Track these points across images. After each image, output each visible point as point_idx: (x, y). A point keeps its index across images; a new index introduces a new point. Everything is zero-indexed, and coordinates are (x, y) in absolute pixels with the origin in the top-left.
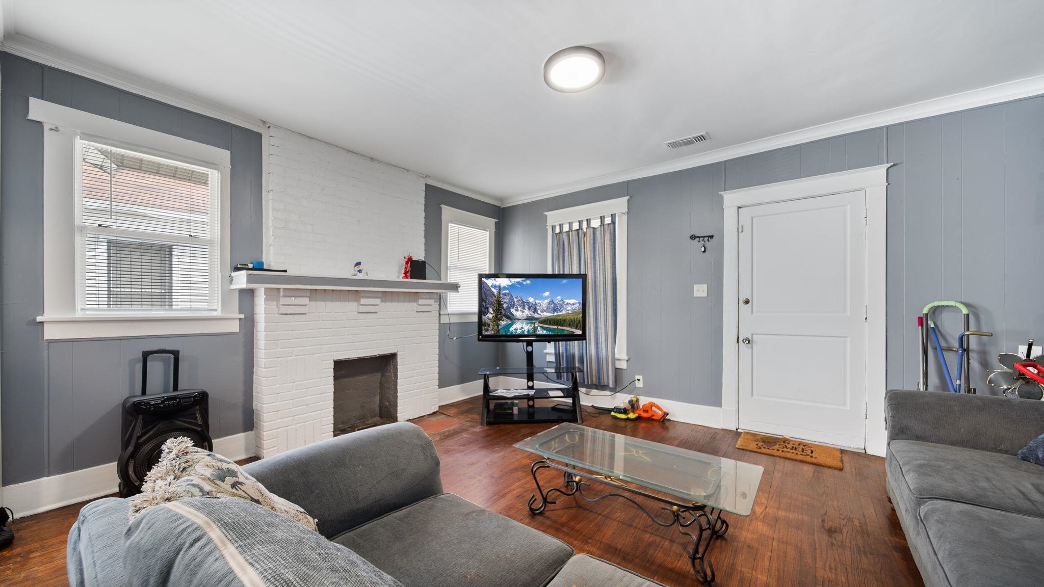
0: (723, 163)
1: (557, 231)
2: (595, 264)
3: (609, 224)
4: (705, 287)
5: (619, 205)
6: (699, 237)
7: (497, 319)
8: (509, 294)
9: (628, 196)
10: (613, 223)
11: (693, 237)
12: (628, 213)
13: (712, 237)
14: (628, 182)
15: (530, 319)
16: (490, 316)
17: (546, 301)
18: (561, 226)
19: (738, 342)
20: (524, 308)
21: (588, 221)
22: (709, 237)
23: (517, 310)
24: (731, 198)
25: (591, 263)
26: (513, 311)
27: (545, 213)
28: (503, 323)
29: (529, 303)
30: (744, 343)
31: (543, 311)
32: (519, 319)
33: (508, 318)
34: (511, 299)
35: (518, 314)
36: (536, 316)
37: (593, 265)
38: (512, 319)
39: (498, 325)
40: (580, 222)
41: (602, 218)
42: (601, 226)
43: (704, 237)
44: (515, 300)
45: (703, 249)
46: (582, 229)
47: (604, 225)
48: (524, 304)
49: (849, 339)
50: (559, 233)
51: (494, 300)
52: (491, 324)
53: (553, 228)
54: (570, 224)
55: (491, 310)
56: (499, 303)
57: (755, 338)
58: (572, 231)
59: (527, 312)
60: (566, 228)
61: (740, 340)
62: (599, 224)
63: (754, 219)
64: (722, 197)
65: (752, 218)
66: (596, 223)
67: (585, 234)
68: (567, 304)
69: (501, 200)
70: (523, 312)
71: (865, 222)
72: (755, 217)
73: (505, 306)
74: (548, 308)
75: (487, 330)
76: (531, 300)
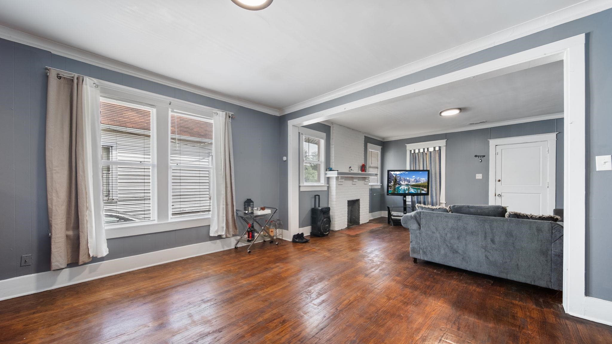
0: (489, 129)
1: (413, 152)
2: (431, 166)
3: (438, 150)
4: (481, 175)
5: (442, 143)
6: (479, 156)
7: (395, 185)
8: (400, 176)
9: (446, 139)
10: (440, 150)
11: (476, 156)
12: (446, 146)
13: (484, 156)
14: (446, 134)
15: (407, 185)
16: (392, 184)
17: (413, 179)
18: (414, 150)
19: (495, 196)
20: (405, 181)
21: (428, 149)
22: (483, 156)
23: (402, 182)
24: (493, 142)
25: (429, 165)
26: (401, 182)
27: (406, 145)
28: (397, 186)
29: (407, 180)
30: (498, 196)
31: (412, 182)
32: (403, 185)
33: (399, 184)
34: (400, 178)
35: (403, 183)
36: (410, 184)
37: (430, 166)
38: (400, 185)
39: (395, 187)
40: (424, 149)
41: (434, 148)
42: (434, 151)
43: (481, 156)
44: (402, 178)
45: (480, 161)
46: (425, 152)
47: (435, 150)
48: (405, 180)
49: (541, 194)
50: (414, 153)
51: (394, 178)
52: (392, 187)
53: (411, 151)
54: (419, 150)
55: (392, 182)
56: (396, 180)
57: (503, 194)
58: (420, 152)
59: (406, 183)
60: (417, 151)
61: (497, 195)
62: (433, 150)
63: (503, 150)
64: (489, 141)
65: (502, 150)
66: (431, 149)
67: (426, 154)
68: (421, 180)
69: (384, 138)
70: (405, 183)
71: (548, 153)
72: (504, 149)
73: (398, 180)
74: (414, 181)
75: (391, 188)
76: (408, 178)
